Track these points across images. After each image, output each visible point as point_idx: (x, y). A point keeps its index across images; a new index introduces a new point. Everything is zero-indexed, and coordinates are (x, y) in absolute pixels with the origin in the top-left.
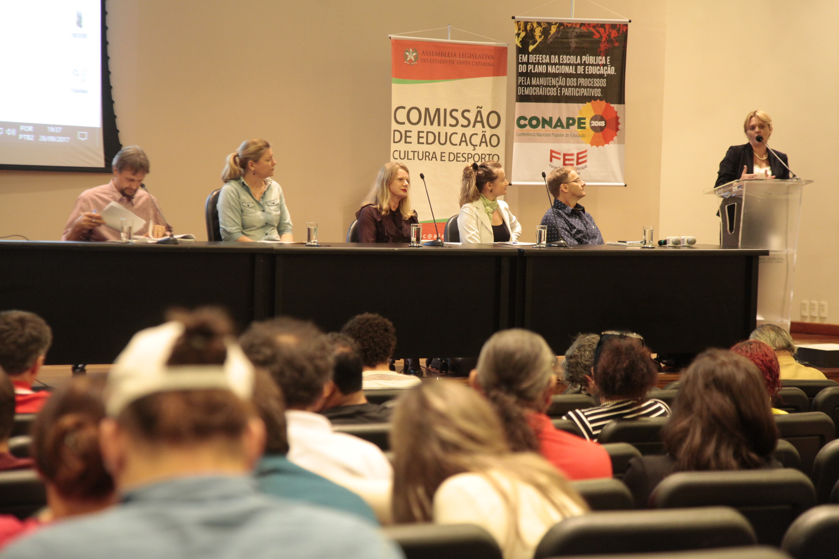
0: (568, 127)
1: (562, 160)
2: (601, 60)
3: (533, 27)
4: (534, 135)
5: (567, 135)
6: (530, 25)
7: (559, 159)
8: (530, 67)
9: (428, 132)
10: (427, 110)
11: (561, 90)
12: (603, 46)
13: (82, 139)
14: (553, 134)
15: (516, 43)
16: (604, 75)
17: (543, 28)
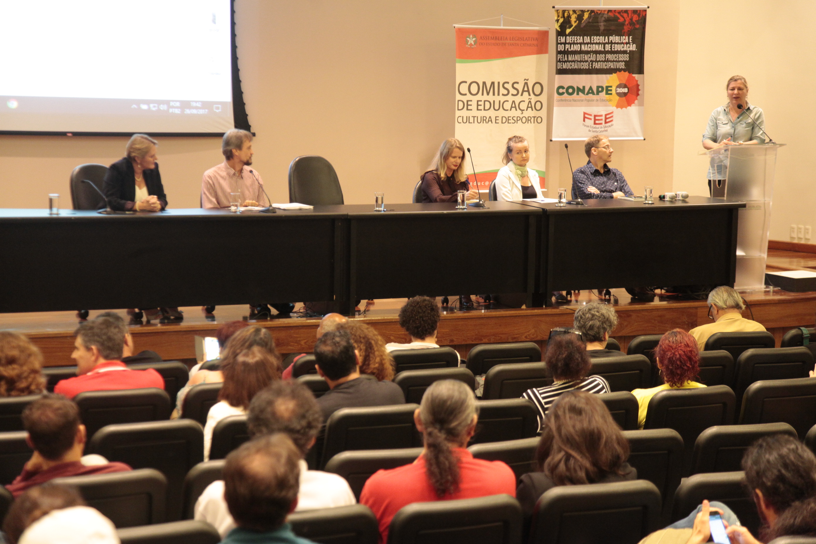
0: (598, 94)
1: (593, 120)
2: (625, 39)
3: (570, 14)
4: (570, 101)
5: (597, 100)
6: (567, 13)
7: (590, 119)
8: (567, 46)
9: (485, 101)
10: (484, 83)
11: (592, 64)
12: (626, 28)
13: (217, 111)
14: (586, 100)
15: (556, 28)
16: (627, 51)
17: (578, 15)
